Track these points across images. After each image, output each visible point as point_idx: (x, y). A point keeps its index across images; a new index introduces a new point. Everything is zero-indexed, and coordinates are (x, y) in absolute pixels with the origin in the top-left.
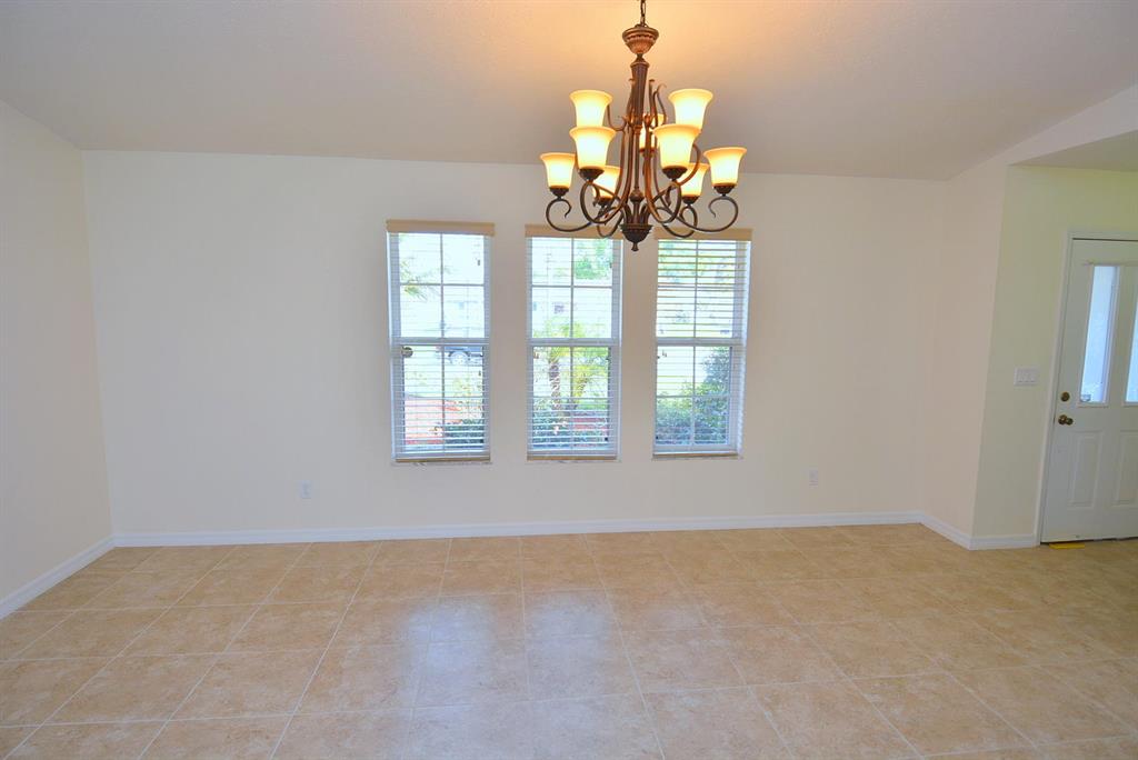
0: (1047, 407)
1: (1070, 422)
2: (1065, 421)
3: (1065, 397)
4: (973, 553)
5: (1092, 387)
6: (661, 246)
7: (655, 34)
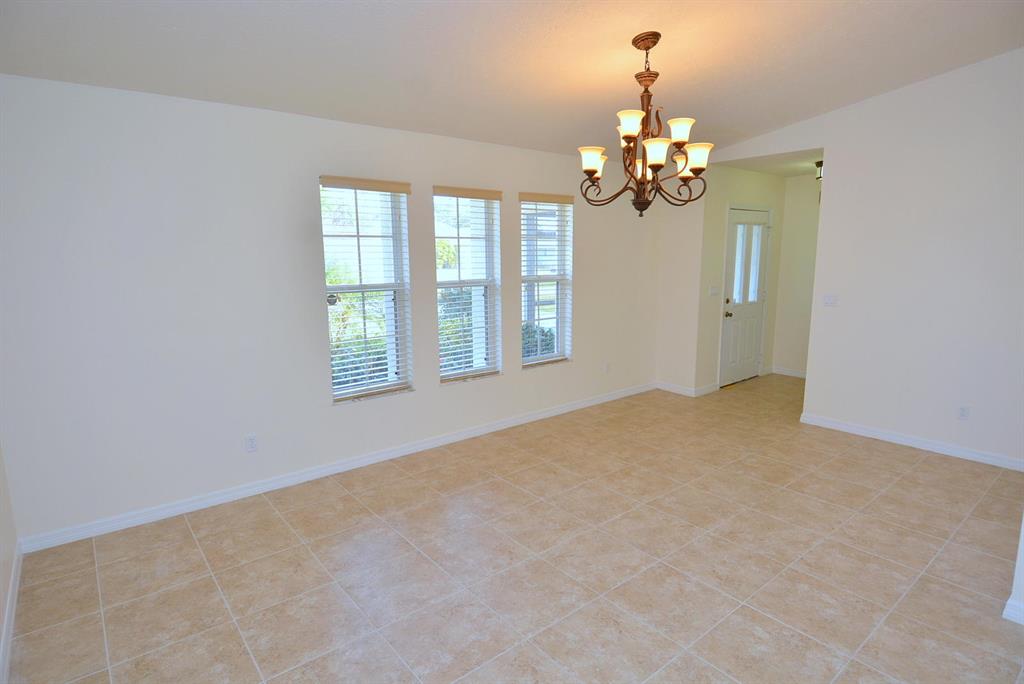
0: (722, 309)
1: (731, 315)
2: (728, 315)
3: (728, 301)
4: (696, 398)
5: (736, 297)
6: (523, 206)
7: (657, 75)
